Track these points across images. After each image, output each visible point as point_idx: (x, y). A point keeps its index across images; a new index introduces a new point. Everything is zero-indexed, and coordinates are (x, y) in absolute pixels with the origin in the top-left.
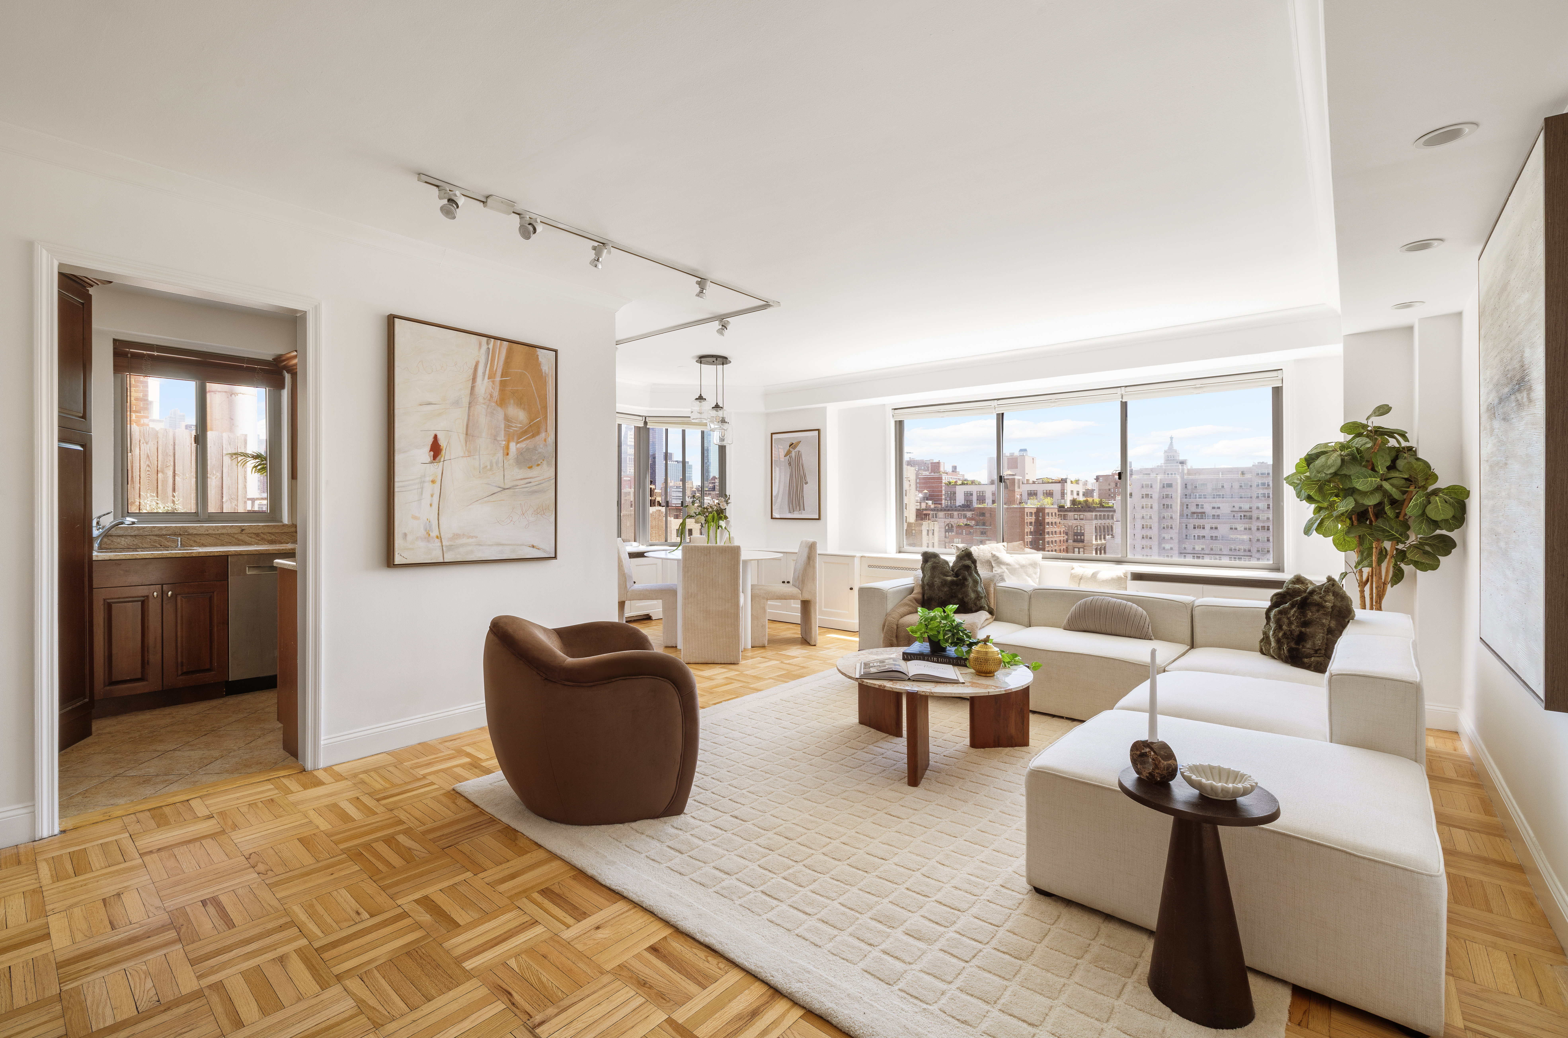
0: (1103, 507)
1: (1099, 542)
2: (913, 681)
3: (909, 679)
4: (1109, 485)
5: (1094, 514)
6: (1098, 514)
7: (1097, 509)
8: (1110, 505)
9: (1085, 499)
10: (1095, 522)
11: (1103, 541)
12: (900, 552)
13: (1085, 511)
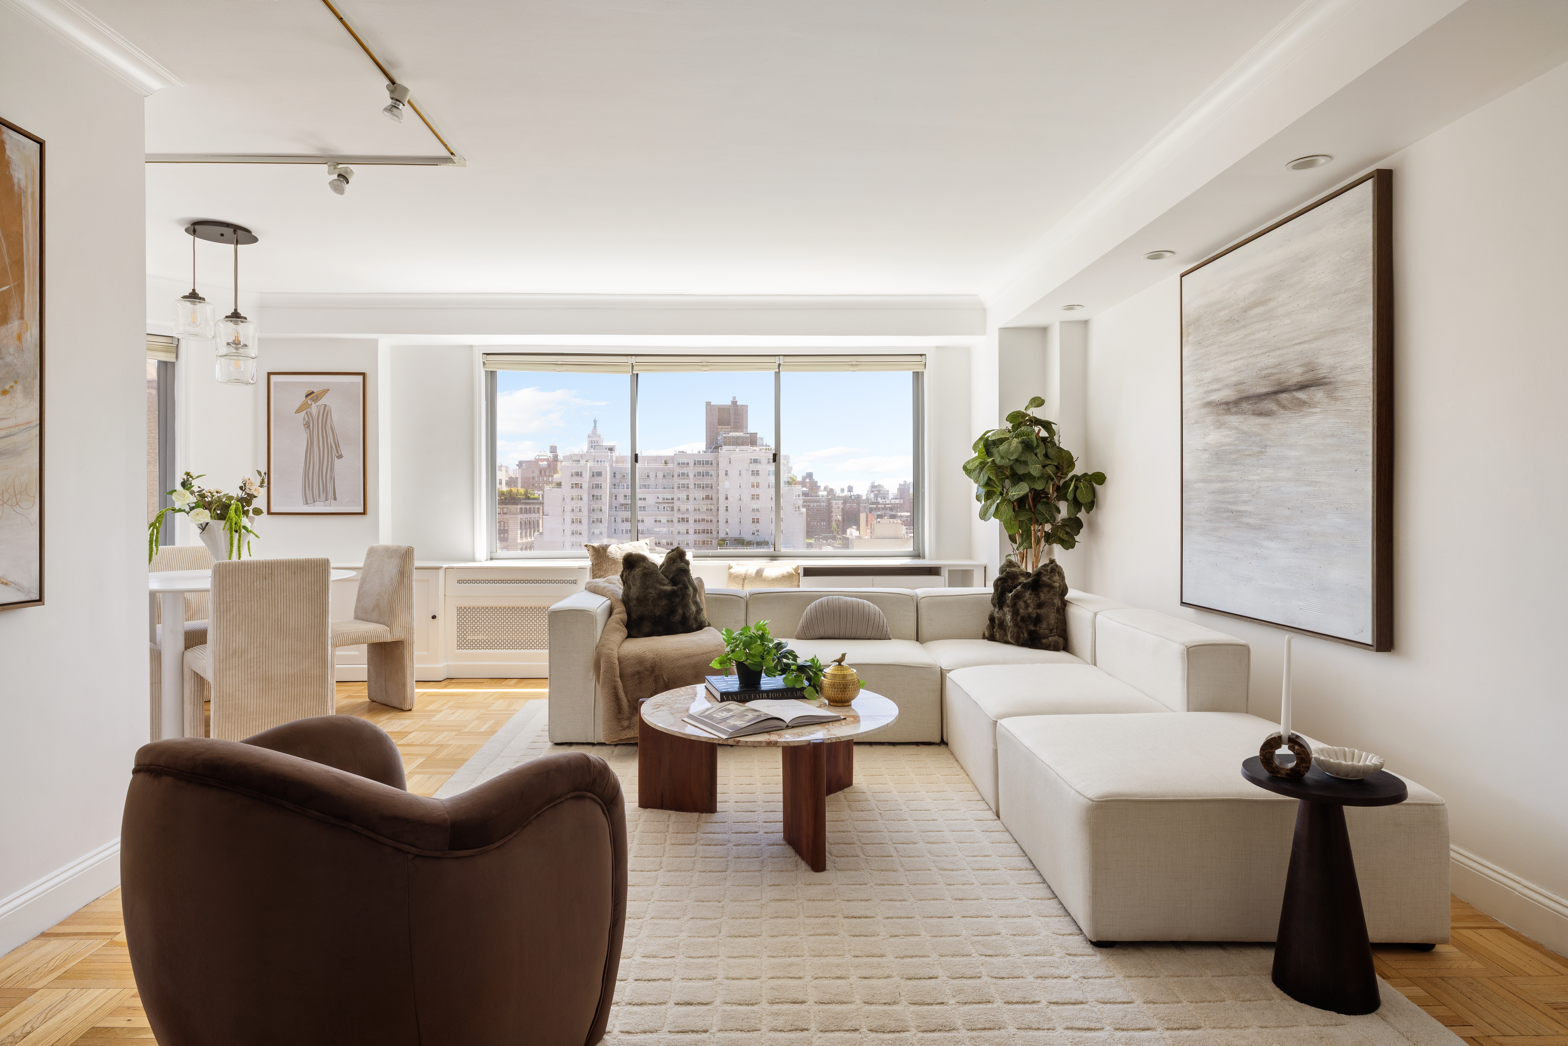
0: (529, 498)
1: (524, 540)
2: (793, 727)
3: (787, 726)
4: (533, 472)
5: (519, 507)
6: (524, 506)
7: (523, 501)
8: (536, 496)
9: (508, 489)
10: (520, 516)
11: (529, 539)
12: (491, 559)
13: (509, 503)
